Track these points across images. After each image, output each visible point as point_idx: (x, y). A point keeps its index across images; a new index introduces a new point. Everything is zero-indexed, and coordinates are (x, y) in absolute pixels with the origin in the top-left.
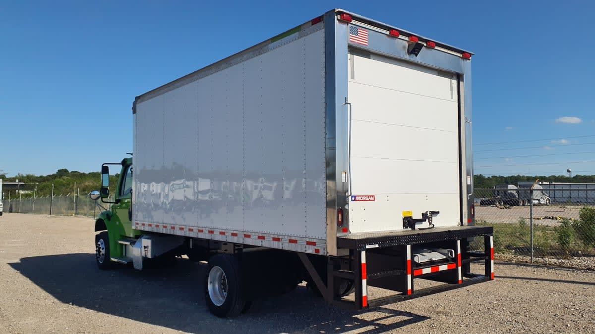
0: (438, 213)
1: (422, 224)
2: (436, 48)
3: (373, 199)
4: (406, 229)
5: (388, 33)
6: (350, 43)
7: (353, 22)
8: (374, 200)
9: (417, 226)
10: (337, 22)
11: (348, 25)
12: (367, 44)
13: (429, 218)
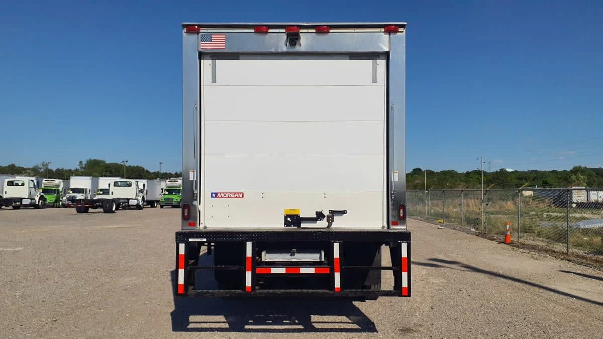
0: (344, 212)
1: (315, 223)
2: (331, 31)
3: (241, 196)
4: (288, 227)
5: (253, 31)
6: (200, 50)
7: (202, 30)
8: (243, 197)
10: (184, 34)
11: (198, 34)
12: (224, 47)
13: (328, 217)
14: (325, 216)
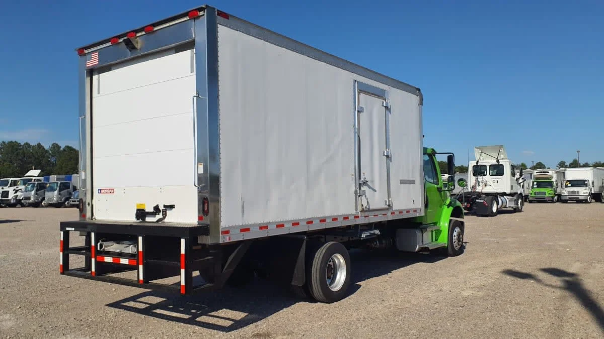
0: (173, 207)
3: (112, 191)
4: (138, 221)
6: (87, 68)
7: (87, 51)
8: (114, 193)
9: (148, 219)
11: (85, 55)
13: (163, 212)
14: (160, 211)
